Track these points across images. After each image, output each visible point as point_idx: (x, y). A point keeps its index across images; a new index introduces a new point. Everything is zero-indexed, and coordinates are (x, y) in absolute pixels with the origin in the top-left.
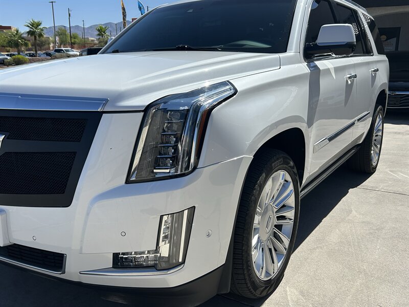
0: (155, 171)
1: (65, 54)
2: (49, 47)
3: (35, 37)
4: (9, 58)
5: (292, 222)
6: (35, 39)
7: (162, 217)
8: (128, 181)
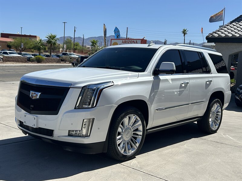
0: (83, 106)
1: (69, 56)
2: (59, 51)
3: (51, 45)
4: (33, 57)
5: (141, 137)
6: (51, 46)
7: (84, 120)
8: (75, 108)
